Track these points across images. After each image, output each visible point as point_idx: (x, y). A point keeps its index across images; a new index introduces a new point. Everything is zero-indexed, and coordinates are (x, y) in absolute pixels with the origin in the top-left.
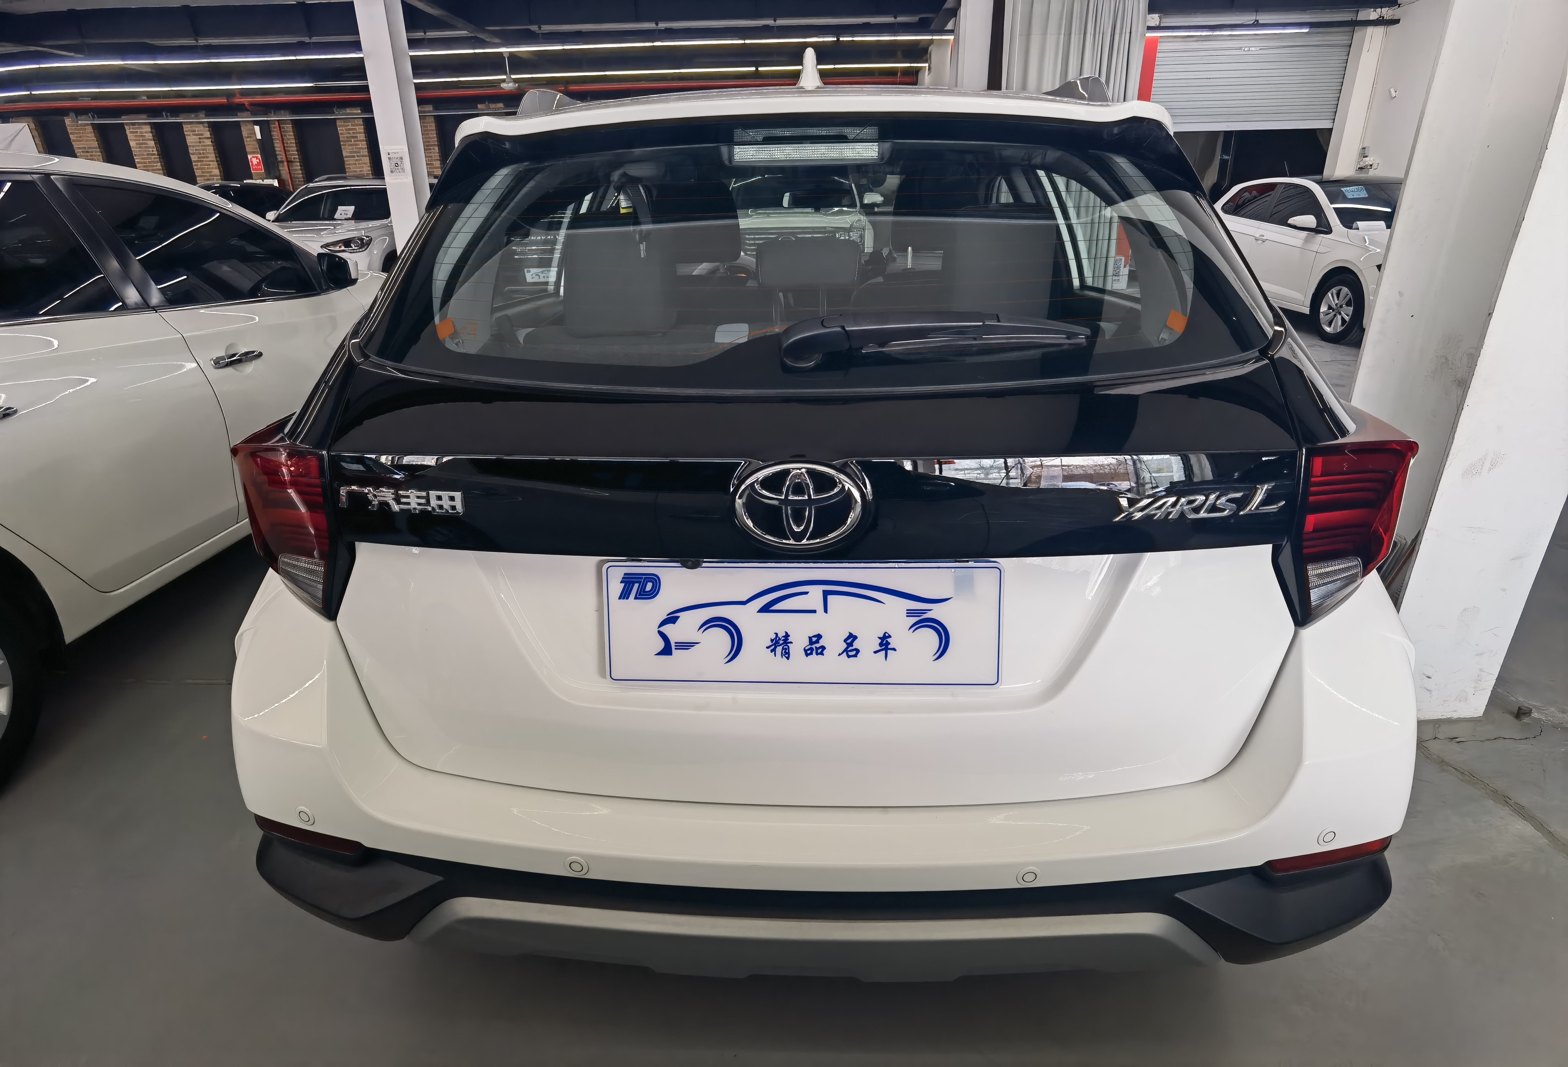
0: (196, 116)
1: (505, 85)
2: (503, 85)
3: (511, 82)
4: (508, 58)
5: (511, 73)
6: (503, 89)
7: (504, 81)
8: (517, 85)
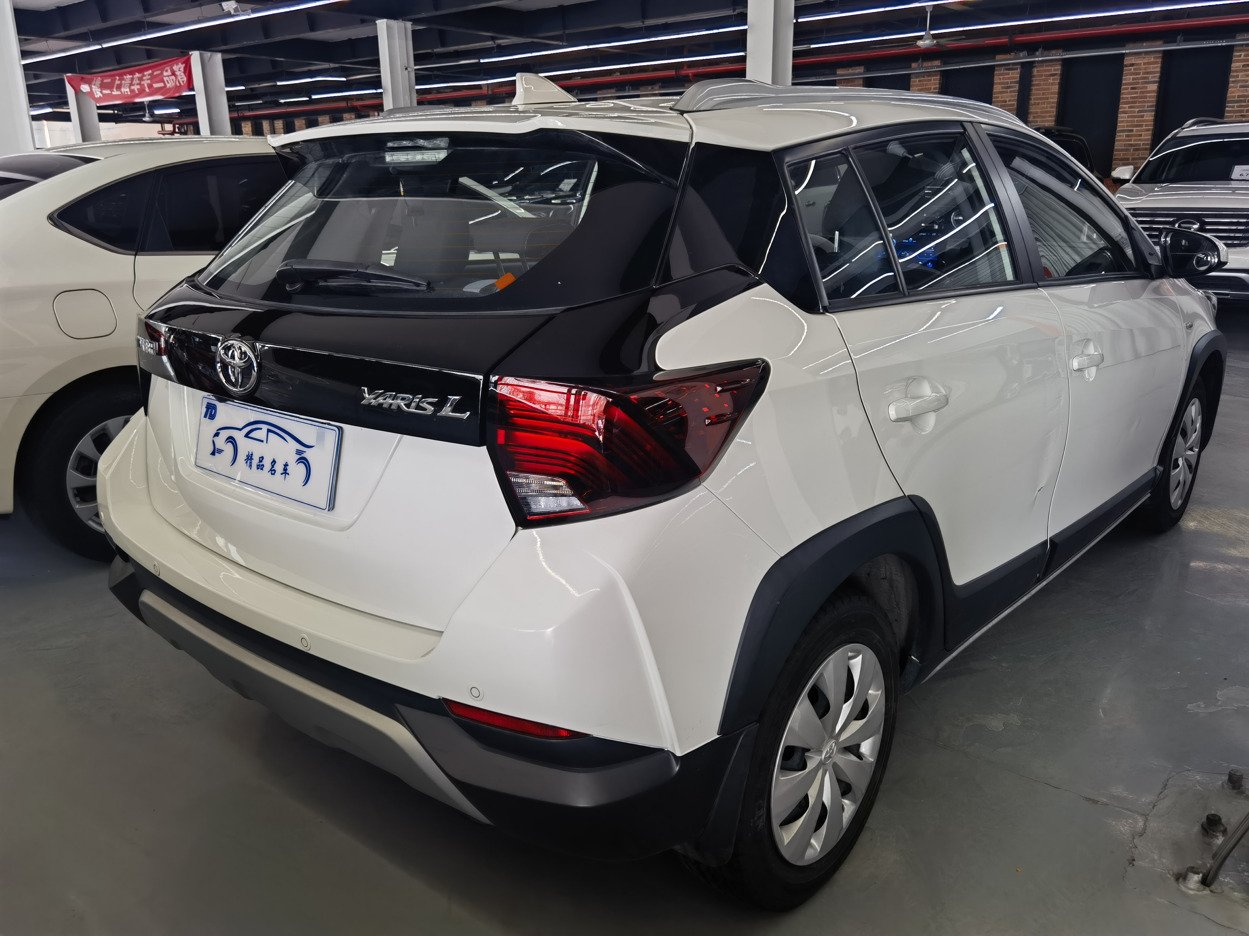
0: (653, 88)
1: (921, 43)
2: (920, 43)
3: (928, 39)
4: (931, 12)
5: (931, 29)
6: (919, 47)
7: (920, 38)
8: (935, 42)
